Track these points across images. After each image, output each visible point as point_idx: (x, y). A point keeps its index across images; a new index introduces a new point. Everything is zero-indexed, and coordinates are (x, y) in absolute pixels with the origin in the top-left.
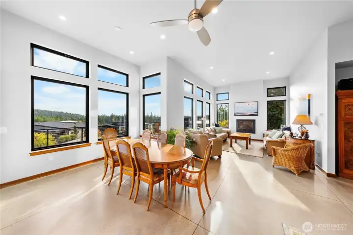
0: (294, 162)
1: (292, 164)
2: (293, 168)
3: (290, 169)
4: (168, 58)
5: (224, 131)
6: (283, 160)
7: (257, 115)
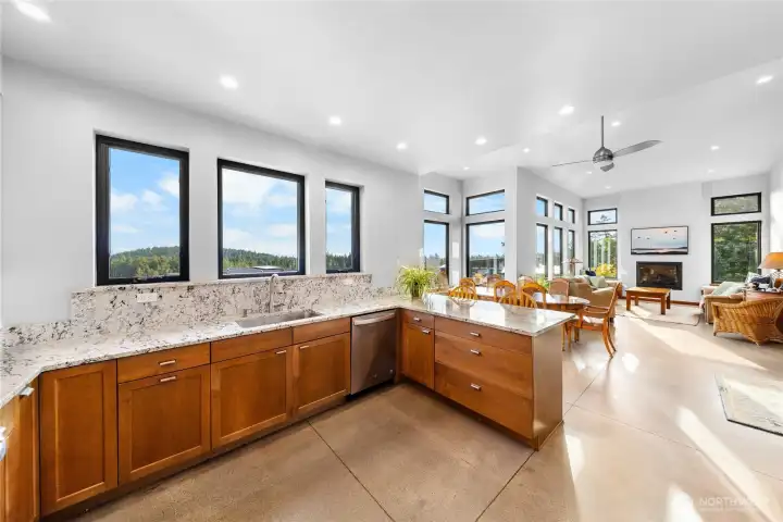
0: (755, 327)
1: (749, 330)
2: (752, 334)
3: (745, 336)
4: (519, 169)
5: (609, 285)
6: (733, 323)
7: (686, 253)
